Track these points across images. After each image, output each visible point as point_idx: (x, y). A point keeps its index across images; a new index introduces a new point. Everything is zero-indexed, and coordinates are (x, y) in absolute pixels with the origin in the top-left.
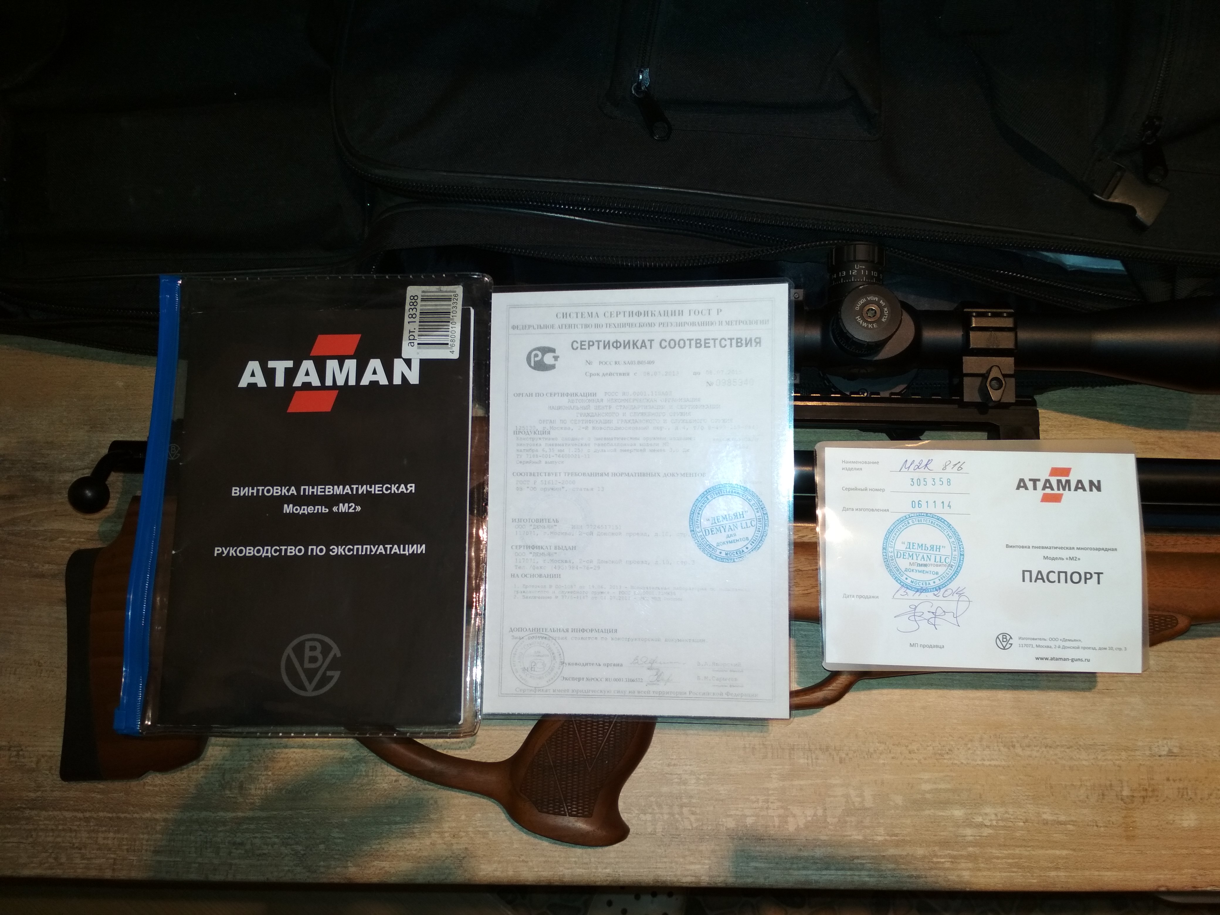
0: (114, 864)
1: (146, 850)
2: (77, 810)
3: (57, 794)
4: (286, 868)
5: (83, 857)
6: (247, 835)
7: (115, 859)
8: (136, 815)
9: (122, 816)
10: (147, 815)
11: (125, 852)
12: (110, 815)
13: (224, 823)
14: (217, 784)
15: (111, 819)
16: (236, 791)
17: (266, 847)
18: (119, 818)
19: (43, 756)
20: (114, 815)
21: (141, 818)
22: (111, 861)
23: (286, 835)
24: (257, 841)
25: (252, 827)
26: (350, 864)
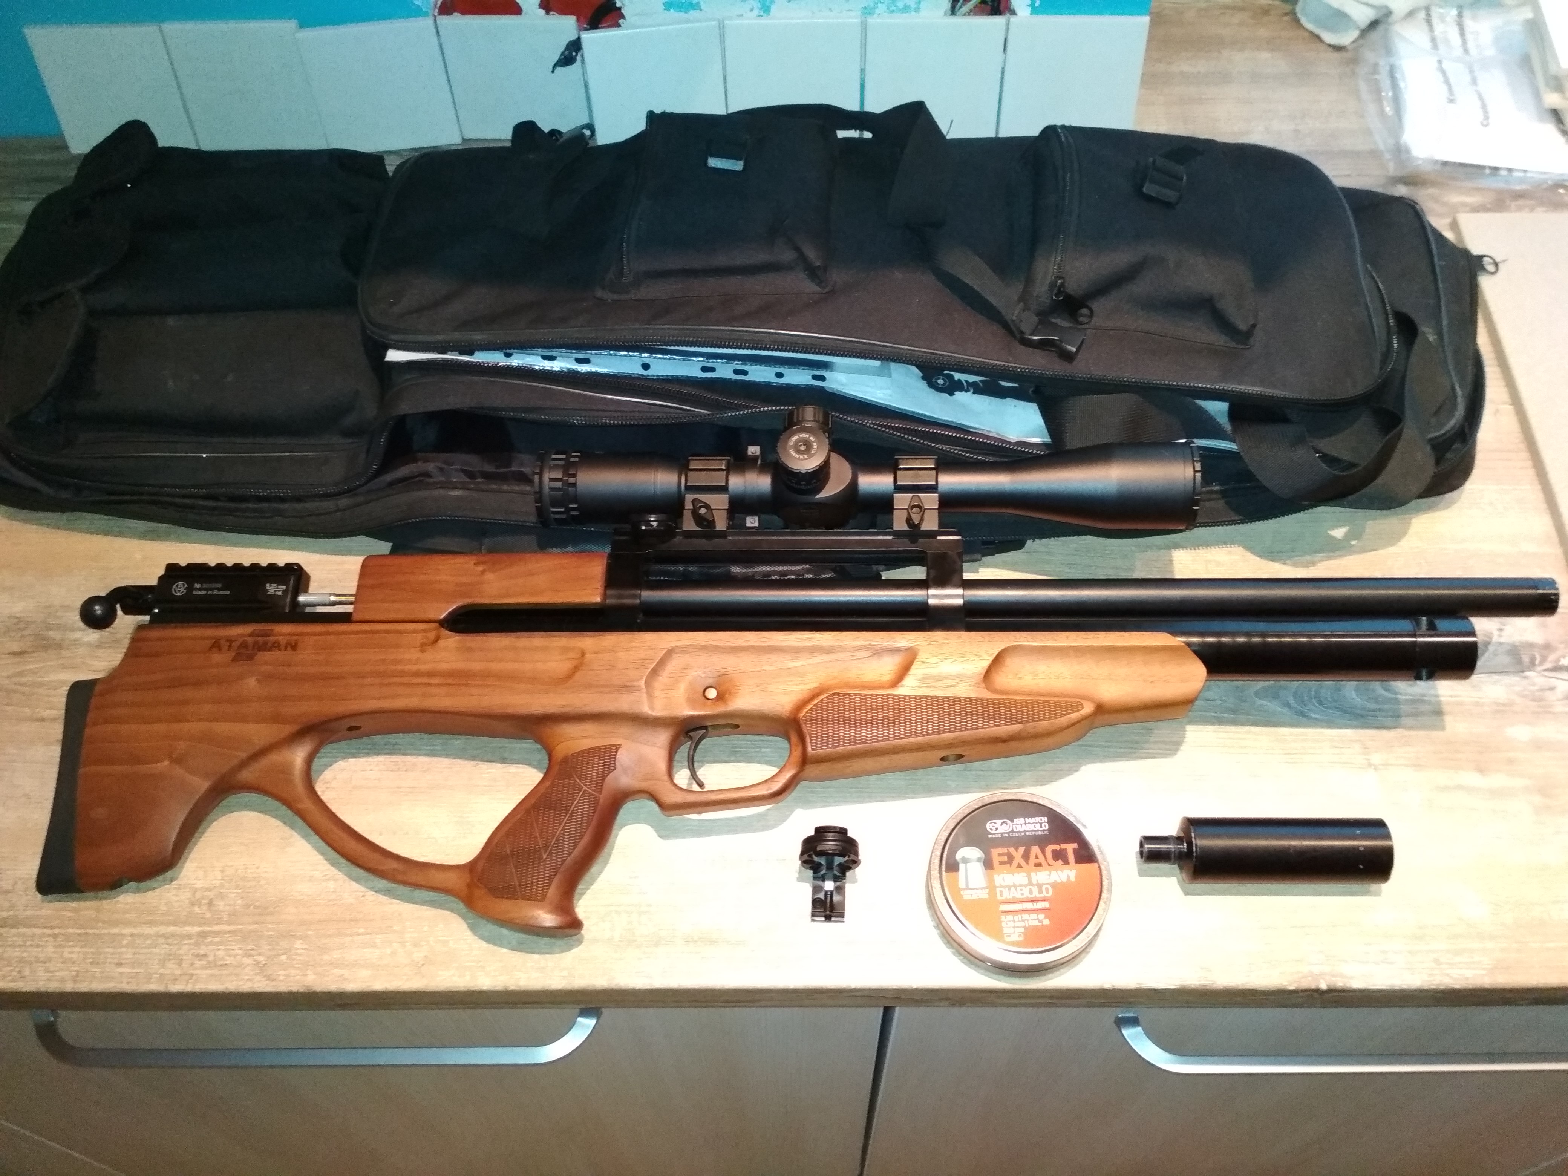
0: (77, 976)
1: (110, 963)
2: (45, 928)
3: (29, 913)
4: (246, 977)
5: (47, 970)
6: (211, 947)
7: (78, 971)
8: (103, 931)
9: (91, 931)
10: (115, 931)
11: (89, 965)
12: (79, 931)
13: (189, 937)
14: (187, 901)
15: (79, 934)
16: (204, 908)
17: (227, 958)
18: (86, 933)
19: (20, 879)
20: (83, 931)
21: (109, 934)
22: (74, 973)
23: (250, 947)
24: (221, 953)
25: (217, 939)
26: (309, 972)
